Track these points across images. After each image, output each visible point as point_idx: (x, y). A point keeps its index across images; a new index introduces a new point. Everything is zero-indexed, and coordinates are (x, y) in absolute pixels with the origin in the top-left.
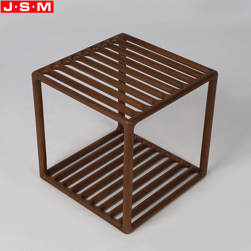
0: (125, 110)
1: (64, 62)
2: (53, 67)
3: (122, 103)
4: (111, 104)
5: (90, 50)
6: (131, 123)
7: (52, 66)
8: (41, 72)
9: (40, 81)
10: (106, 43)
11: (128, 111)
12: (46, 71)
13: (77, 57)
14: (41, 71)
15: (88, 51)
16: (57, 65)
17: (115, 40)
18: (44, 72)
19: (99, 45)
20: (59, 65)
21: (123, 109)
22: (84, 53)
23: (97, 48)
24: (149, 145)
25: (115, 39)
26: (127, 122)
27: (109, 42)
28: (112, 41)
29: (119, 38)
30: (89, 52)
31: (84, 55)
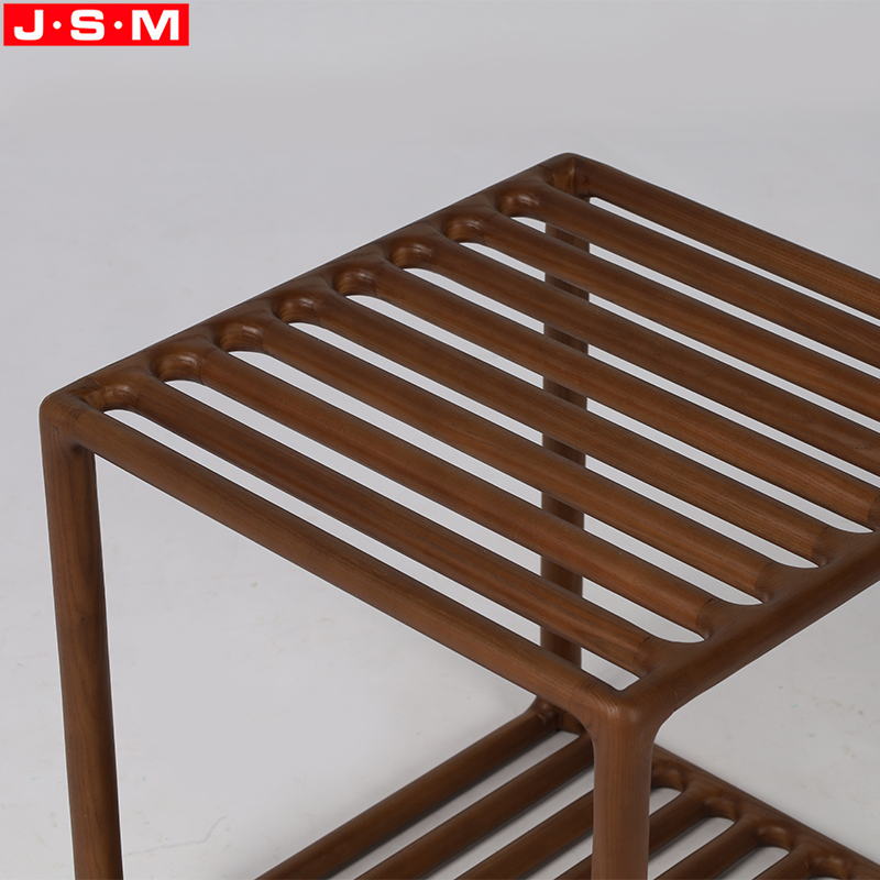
0: (597, 632)
1: (229, 335)
2: (167, 364)
3: (563, 577)
4: (510, 596)
5: (380, 257)
6: (634, 715)
7: (160, 360)
8: (96, 394)
9: (93, 450)
10: (477, 217)
11: (615, 639)
12: (126, 388)
13: (307, 302)
14: (96, 388)
15: (368, 268)
16: (186, 351)
17: (525, 199)
18: (110, 394)
19: (435, 230)
20: (203, 354)
21: (586, 627)
22: (346, 278)
23: (419, 249)
24: (726, 804)
25: (526, 191)
26: (613, 711)
27: (490, 209)
28: (510, 200)
29: (551, 183)
30: (377, 269)
31: (344, 288)
